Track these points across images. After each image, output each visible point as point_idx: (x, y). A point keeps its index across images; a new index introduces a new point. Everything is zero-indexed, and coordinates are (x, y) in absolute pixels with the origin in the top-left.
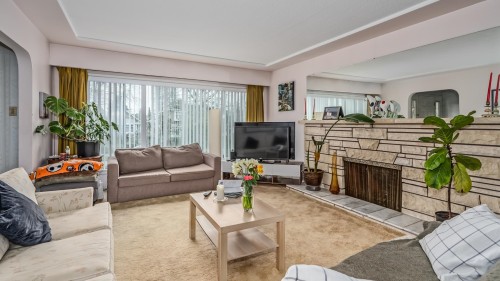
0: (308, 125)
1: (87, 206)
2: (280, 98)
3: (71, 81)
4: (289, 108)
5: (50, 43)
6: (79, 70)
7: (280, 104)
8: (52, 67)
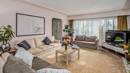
6: (72, 20)
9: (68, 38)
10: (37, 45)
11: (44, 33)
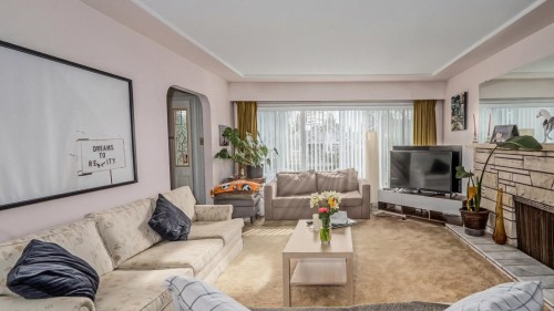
0: (479, 150)
1: (226, 219)
2: (453, 114)
3: (246, 112)
4: (461, 126)
5: (229, 83)
6: (251, 102)
7: (453, 122)
8: (233, 103)
9: (246, 188)
10: (123, 258)
11: (132, 179)
